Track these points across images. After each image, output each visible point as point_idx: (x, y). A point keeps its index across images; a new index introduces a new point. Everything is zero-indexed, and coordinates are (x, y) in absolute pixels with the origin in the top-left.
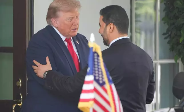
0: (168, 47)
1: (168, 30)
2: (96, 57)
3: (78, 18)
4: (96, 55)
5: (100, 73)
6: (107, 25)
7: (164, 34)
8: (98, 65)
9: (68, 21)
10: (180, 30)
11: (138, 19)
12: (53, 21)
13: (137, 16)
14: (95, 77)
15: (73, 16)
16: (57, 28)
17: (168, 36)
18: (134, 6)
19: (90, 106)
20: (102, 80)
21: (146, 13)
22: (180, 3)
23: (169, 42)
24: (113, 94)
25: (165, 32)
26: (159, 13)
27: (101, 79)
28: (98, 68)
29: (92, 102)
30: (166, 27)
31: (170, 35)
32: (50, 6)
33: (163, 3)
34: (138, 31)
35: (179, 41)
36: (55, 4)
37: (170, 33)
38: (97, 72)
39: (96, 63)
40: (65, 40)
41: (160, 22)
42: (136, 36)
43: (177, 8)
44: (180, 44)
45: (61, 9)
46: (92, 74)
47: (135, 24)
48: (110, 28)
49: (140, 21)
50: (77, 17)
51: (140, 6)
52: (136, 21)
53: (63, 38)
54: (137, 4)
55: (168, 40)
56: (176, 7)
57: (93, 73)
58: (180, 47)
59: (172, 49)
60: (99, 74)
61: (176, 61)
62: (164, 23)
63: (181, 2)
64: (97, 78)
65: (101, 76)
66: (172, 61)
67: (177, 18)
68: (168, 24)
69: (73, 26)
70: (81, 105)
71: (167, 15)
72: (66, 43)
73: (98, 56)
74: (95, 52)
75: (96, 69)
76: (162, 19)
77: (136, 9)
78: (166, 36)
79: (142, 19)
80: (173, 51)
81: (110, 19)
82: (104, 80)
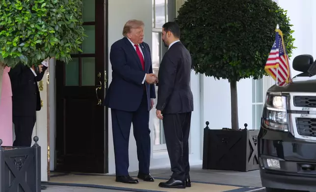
6: (166, 33)
20: (282, 52)
29: (277, 65)
48: (169, 34)
50: (142, 31)
53: (133, 44)
72: (135, 47)
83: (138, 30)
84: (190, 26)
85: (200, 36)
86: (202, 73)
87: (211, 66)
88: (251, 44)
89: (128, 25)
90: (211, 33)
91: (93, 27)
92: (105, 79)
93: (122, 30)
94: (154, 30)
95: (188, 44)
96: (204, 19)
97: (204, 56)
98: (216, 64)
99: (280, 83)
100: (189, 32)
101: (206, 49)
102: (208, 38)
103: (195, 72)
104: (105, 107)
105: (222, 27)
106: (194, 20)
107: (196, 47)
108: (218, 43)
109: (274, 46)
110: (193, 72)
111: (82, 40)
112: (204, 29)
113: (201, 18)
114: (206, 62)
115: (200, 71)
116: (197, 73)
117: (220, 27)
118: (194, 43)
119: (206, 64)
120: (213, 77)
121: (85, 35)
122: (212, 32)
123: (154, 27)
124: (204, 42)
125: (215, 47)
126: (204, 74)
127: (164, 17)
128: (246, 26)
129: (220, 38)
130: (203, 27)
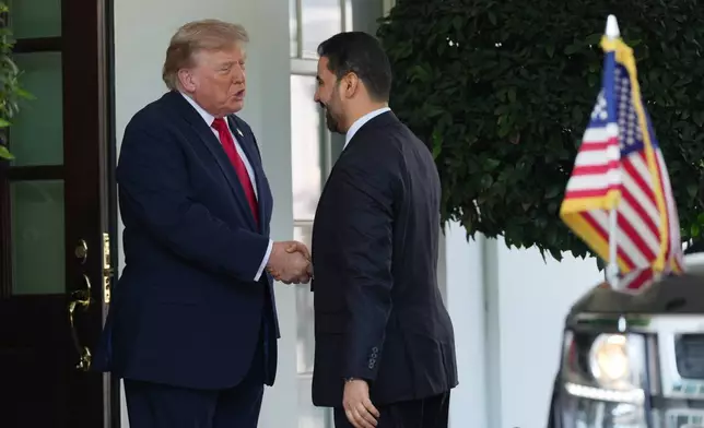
3: (244, 66)
5: (631, 117)
6: (339, 79)
9: (219, 73)
12: (183, 75)
15: (231, 61)
19: (608, 206)
20: (634, 136)
27: (631, 132)
29: (615, 195)
38: (622, 114)
40: (214, 124)
45: (202, 43)
48: (349, 86)
50: (241, 63)
53: (209, 119)
65: (631, 125)
69: (233, 86)
72: (216, 133)
81: (348, 64)
82: (639, 137)
83: (221, 58)
84: (440, 51)
85: (481, 89)
86: (490, 232)
87: (526, 207)
88: (685, 116)
89: (184, 36)
90: (523, 72)
91: (57, 56)
92: (107, 266)
93: (162, 59)
94: (295, 64)
95: (434, 120)
96: (494, 22)
97: (501, 167)
98: (549, 196)
99: (631, 277)
100: (439, 75)
101: (506, 138)
102: (512, 96)
103: (463, 230)
104: (106, 376)
105: (569, 50)
106: (458, 23)
107: (467, 132)
108: (552, 113)
109: (600, 110)
110: (454, 231)
111: (11, 113)
112: (497, 58)
113: (483, 18)
114: (509, 189)
115: (483, 225)
116: (470, 233)
117: (559, 52)
118: (459, 117)
119: (508, 201)
120: (535, 249)
121: (22, 93)
122: (528, 68)
123: (299, 56)
124: (497, 112)
125: (541, 130)
126: (501, 239)
127: (335, 14)
128: (663, 45)
129: (560, 94)
130: (492, 53)
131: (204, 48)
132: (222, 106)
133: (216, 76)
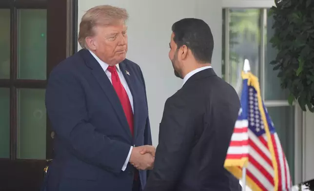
0: (279, 81)
1: (279, 57)
2: (251, 94)
3: (125, 35)
4: (251, 90)
6: (179, 48)
7: (273, 62)
8: (254, 106)
9: (109, 39)
10: (297, 57)
11: (234, 40)
12: (88, 40)
13: (232, 35)
14: (250, 122)
15: (117, 32)
16: (95, 51)
17: (279, 66)
18: (229, 20)
19: (241, 165)
21: (246, 31)
22: (298, 17)
23: (280, 75)
24: (275, 148)
25: (274, 59)
26: (265, 32)
27: (258, 125)
28: (255, 110)
29: (245, 159)
30: (276, 51)
31: (282, 64)
32: (82, 19)
33: (272, 17)
34: (235, 58)
35: (296, 73)
36: (89, 16)
37: (281, 61)
38: (252, 115)
39: (251, 102)
40: (108, 69)
41: (268, 45)
42: (230, 65)
43: (293, 23)
44: (298, 77)
45: (98, 22)
46: (246, 118)
47: (230, 47)
48: (183, 53)
49: (236, 43)
50: (123, 33)
51: (238, 20)
52: (231, 43)
53: (104, 66)
54: (232, 17)
55: (278, 71)
56: (290, 22)
57: (247, 116)
58: (297, 81)
59: (285, 85)
60: (255, 119)
61: (291, 103)
62: (273, 46)
63: (299, 15)
64: (252, 124)
65: (257, 121)
66: (285, 103)
67: (291, 38)
68: (279, 48)
69: (118, 46)
70: (228, 163)
71: (277, 34)
72: (109, 74)
73: (255, 92)
74: (251, 87)
75: (252, 111)
76: (271, 41)
77: (231, 24)
78: (276, 65)
79: (240, 40)
80: (286, 87)
81: (184, 39)
82: (262, 127)
131: (100, 24)
132: (112, 59)
133: (107, 41)
